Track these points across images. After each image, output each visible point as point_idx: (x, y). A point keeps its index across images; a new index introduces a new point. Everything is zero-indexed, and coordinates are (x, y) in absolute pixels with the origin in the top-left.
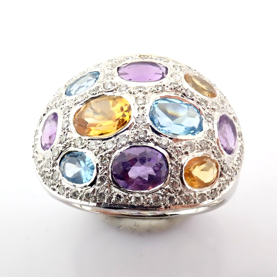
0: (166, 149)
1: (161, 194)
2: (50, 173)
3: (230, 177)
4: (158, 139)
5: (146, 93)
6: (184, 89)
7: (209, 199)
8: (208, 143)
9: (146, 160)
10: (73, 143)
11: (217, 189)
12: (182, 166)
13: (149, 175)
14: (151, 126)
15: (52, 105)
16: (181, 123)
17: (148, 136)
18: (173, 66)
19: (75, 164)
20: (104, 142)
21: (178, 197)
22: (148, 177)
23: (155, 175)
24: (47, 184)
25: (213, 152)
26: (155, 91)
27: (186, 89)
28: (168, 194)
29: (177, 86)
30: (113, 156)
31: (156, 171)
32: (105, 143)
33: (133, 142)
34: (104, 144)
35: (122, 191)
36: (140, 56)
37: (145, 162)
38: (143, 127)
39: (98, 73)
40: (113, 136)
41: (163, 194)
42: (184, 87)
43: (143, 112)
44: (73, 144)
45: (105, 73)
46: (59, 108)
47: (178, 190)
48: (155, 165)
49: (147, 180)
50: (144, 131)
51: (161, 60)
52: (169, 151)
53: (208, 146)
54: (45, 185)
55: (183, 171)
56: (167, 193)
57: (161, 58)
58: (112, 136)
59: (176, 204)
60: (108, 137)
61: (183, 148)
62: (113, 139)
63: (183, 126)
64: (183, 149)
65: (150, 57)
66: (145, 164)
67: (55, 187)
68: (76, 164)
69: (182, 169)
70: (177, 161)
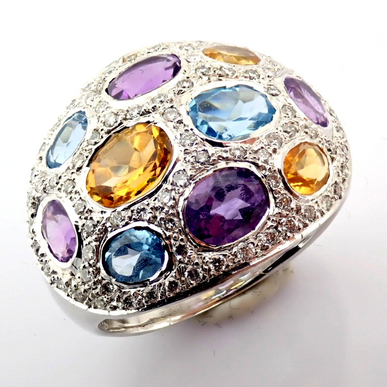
0: (245, 160)
1: (272, 226)
2: (96, 288)
3: (344, 157)
4: (227, 152)
5: (172, 101)
6: (217, 69)
7: (336, 200)
8: (293, 123)
9: (224, 192)
10: (108, 225)
11: (338, 181)
12: (280, 172)
13: (240, 210)
14: (207, 140)
15: (39, 195)
16: (242, 116)
17: (213, 154)
18: (180, 48)
19: (127, 253)
20: (153, 198)
21: (297, 217)
22: (240, 214)
23: (249, 205)
24: (99, 306)
25: (307, 133)
26: (182, 90)
27: (219, 68)
28: (282, 221)
29: (205, 69)
30: (180, 209)
31: (247, 200)
32: (156, 198)
33: (195, 174)
34: (155, 200)
35: (217, 251)
36: (124, 61)
37: (225, 195)
38: (197, 148)
39: (81, 113)
40: (162, 182)
41: (275, 225)
42: (215, 66)
43: (184, 127)
44: (111, 227)
45: (92, 107)
46: (56, 191)
47: (292, 209)
48: (241, 192)
49: (241, 218)
50: (202, 150)
51: (156, 51)
52: (251, 160)
53: (295, 128)
54: (96, 310)
55: (284, 179)
56: (280, 220)
57: (154, 48)
58: (160, 184)
59: (299, 229)
60: (156, 187)
61: (267, 147)
62: (165, 186)
63: (246, 118)
64: (269, 148)
65: (138, 55)
66: (226, 198)
67: (114, 303)
68: (129, 252)
69: (282, 176)
70: (270, 168)
